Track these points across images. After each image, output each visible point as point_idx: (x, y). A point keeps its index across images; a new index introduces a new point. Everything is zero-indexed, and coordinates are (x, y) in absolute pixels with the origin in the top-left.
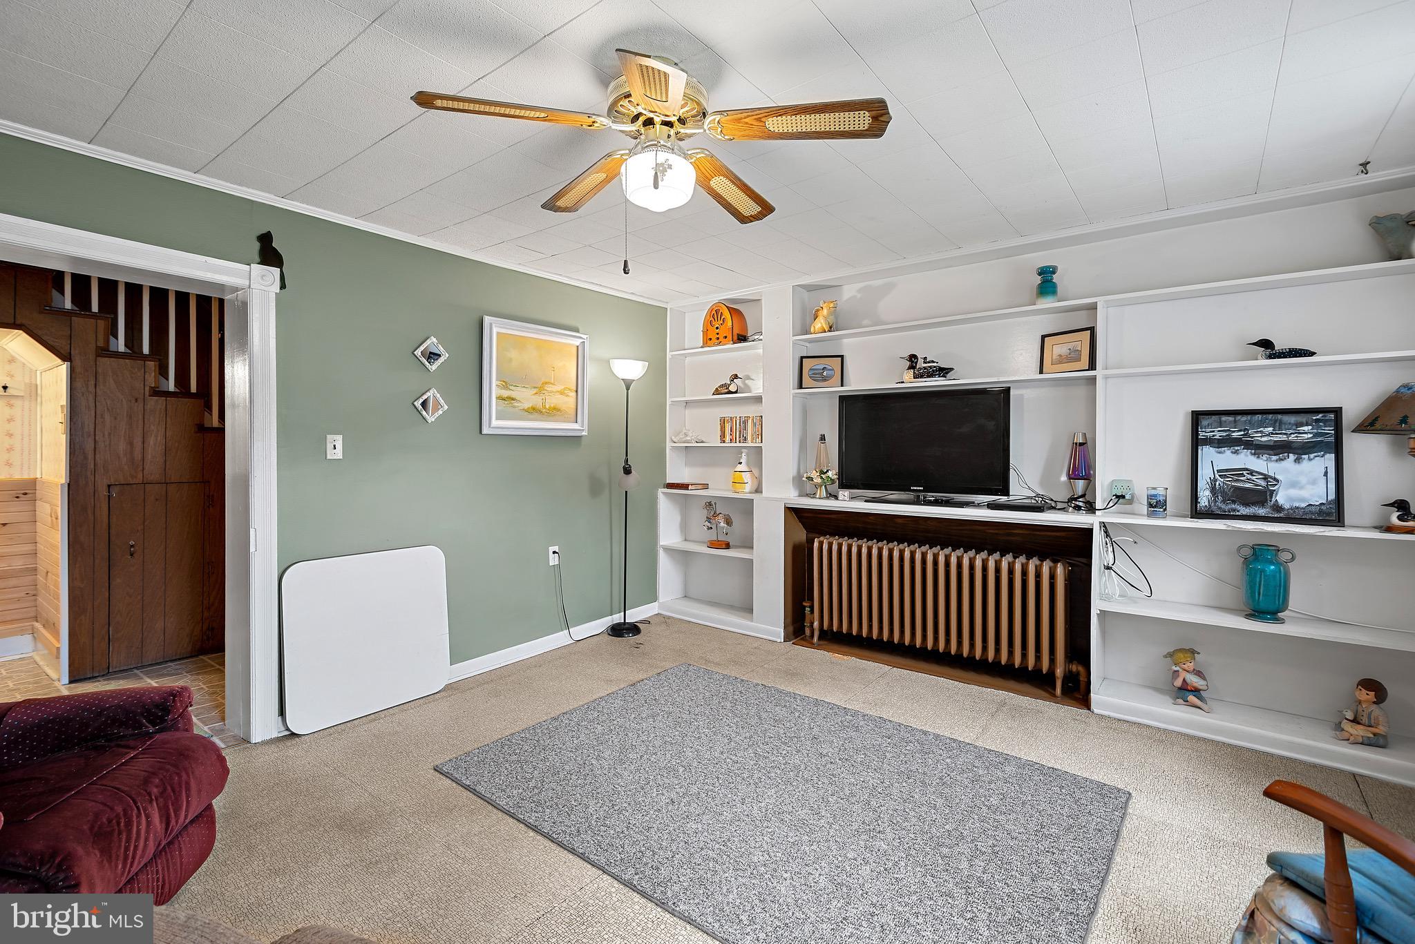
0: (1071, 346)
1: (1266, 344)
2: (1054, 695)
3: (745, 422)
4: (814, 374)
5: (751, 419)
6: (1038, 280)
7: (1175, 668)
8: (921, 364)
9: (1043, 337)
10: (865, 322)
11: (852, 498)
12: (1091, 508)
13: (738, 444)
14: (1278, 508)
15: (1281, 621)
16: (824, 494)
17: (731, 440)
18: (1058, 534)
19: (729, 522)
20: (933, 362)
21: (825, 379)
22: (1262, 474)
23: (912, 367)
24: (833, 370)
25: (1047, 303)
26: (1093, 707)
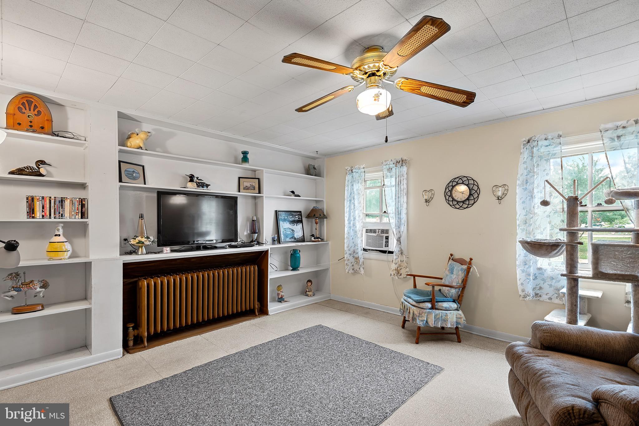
0: (251, 183)
1: (293, 192)
2: (256, 316)
3: (62, 201)
4: (128, 174)
5: (69, 200)
6: (242, 156)
7: (279, 292)
8: (195, 179)
9: (239, 178)
10: (158, 149)
11: (172, 251)
12: (259, 243)
13: (53, 220)
14: (295, 239)
15: (298, 270)
16: (144, 251)
17: (43, 216)
18: (252, 255)
19: (45, 286)
20: (201, 180)
21: (135, 179)
22: (292, 229)
23: (192, 180)
24: (139, 173)
25: (246, 165)
26: (269, 313)
